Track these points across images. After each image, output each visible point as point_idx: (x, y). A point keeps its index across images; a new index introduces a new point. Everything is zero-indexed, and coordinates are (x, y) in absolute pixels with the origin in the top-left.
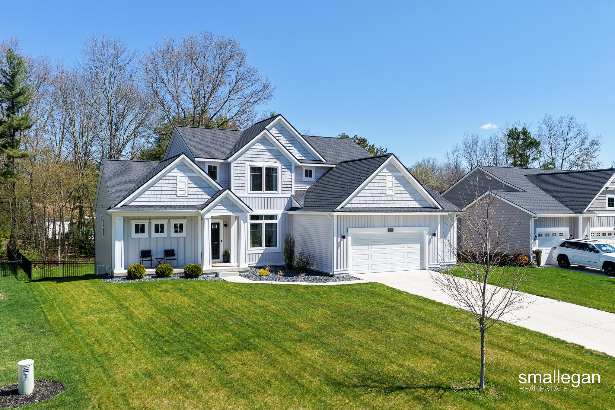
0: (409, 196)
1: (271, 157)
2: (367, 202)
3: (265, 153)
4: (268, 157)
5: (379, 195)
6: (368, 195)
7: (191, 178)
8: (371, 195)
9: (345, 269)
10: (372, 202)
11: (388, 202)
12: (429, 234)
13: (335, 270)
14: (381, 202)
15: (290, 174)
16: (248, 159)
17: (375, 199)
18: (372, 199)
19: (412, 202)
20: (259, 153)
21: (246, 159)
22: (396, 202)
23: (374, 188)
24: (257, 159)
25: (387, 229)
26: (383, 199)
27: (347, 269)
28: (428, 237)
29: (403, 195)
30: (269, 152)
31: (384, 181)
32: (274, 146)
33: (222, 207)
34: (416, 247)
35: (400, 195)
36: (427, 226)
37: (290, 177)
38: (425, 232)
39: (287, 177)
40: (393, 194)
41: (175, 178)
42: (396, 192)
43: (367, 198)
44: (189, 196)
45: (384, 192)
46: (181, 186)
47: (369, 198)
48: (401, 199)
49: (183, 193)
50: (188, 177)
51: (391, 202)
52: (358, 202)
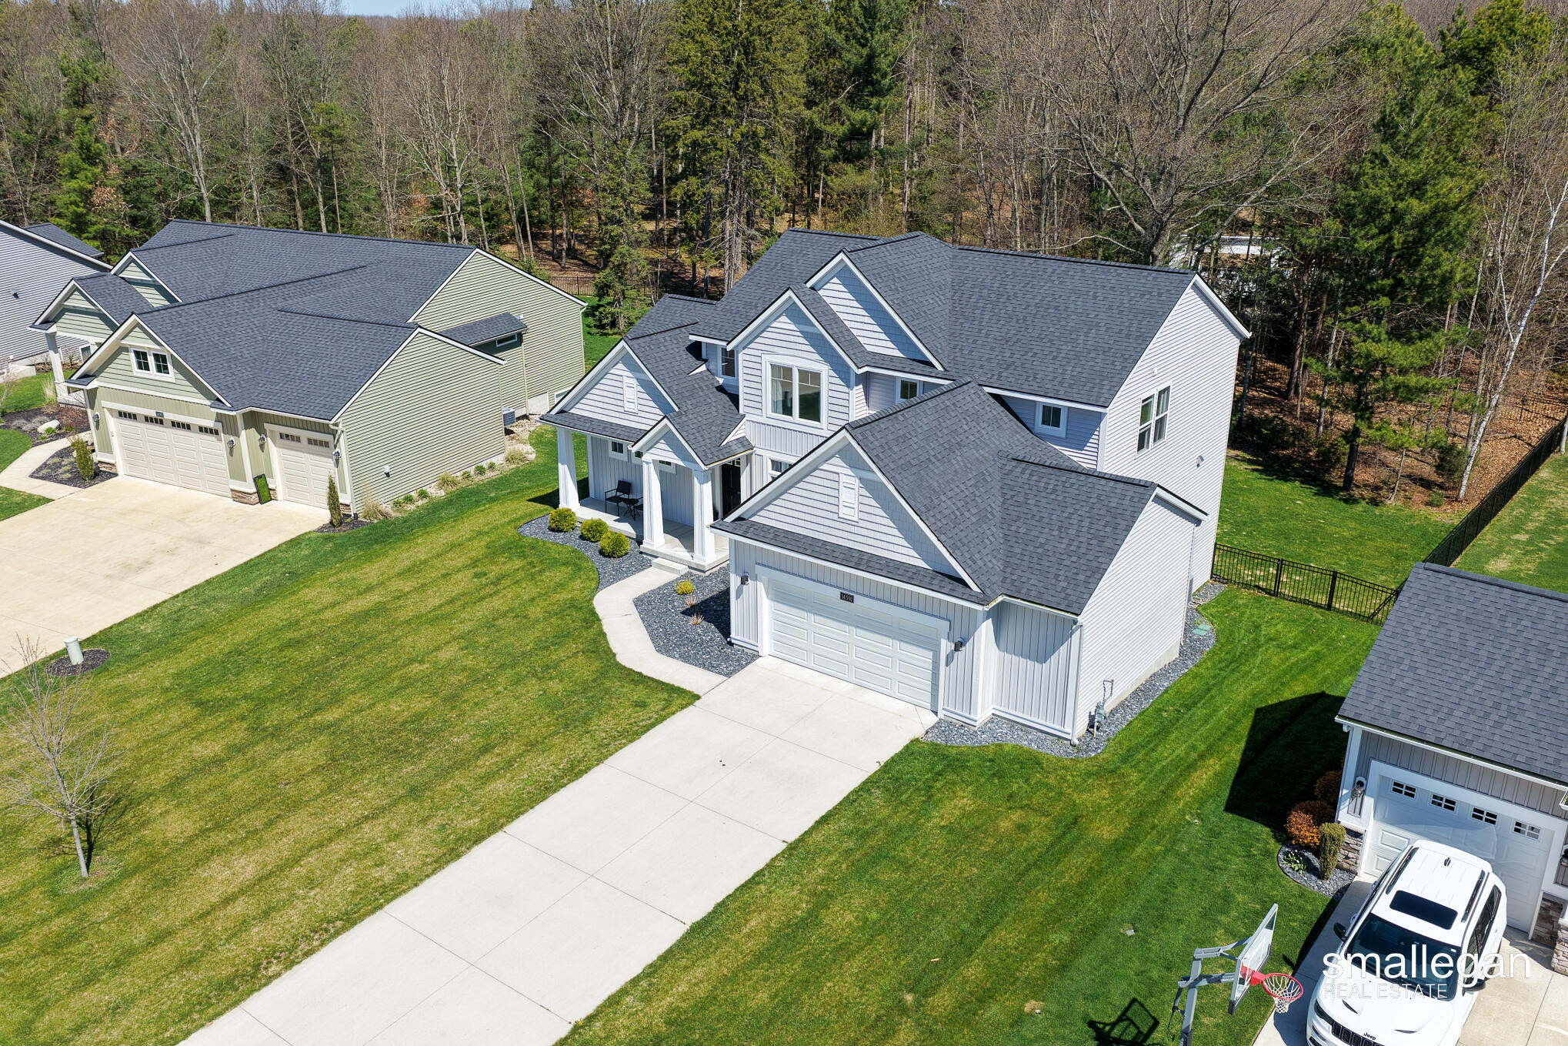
0: (896, 532)
1: (809, 348)
2: (795, 522)
3: (796, 339)
4: (803, 348)
5: (823, 513)
6: (799, 507)
7: (640, 383)
8: (806, 509)
10: (807, 525)
11: (844, 535)
12: (949, 640)
13: (736, 636)
14: (826, 530)
15: (846, 389)
16: (767, 348)
17: (813, 519)
18: (807, 517)
19: (905, 551)
20: (786, 338)
21: (763, 347)
22: (863, 540)
23: (810, 495)
24: (782, 351)
25: (838, 592)
26: (831, 523)
27: (755, 642)
28: (945, 646)
29: (881, 528)
30: (804, 338)
31: (834, 485)
34: (925, 657)
35: (874, 527)
36: (943, 619)
37: (845, 396)
38: (943, 633)
39: (839, 395)
40: (856, 519)
41: (620, 378)
42: (864, 516)
43: (796, 514)
44: (639, 414)
45: (834, 509)
46: (629, 393)
47: (801, 515)
48: (877, 535)
49: (632, 406)
50: (636, 380)
51: (850, 536)
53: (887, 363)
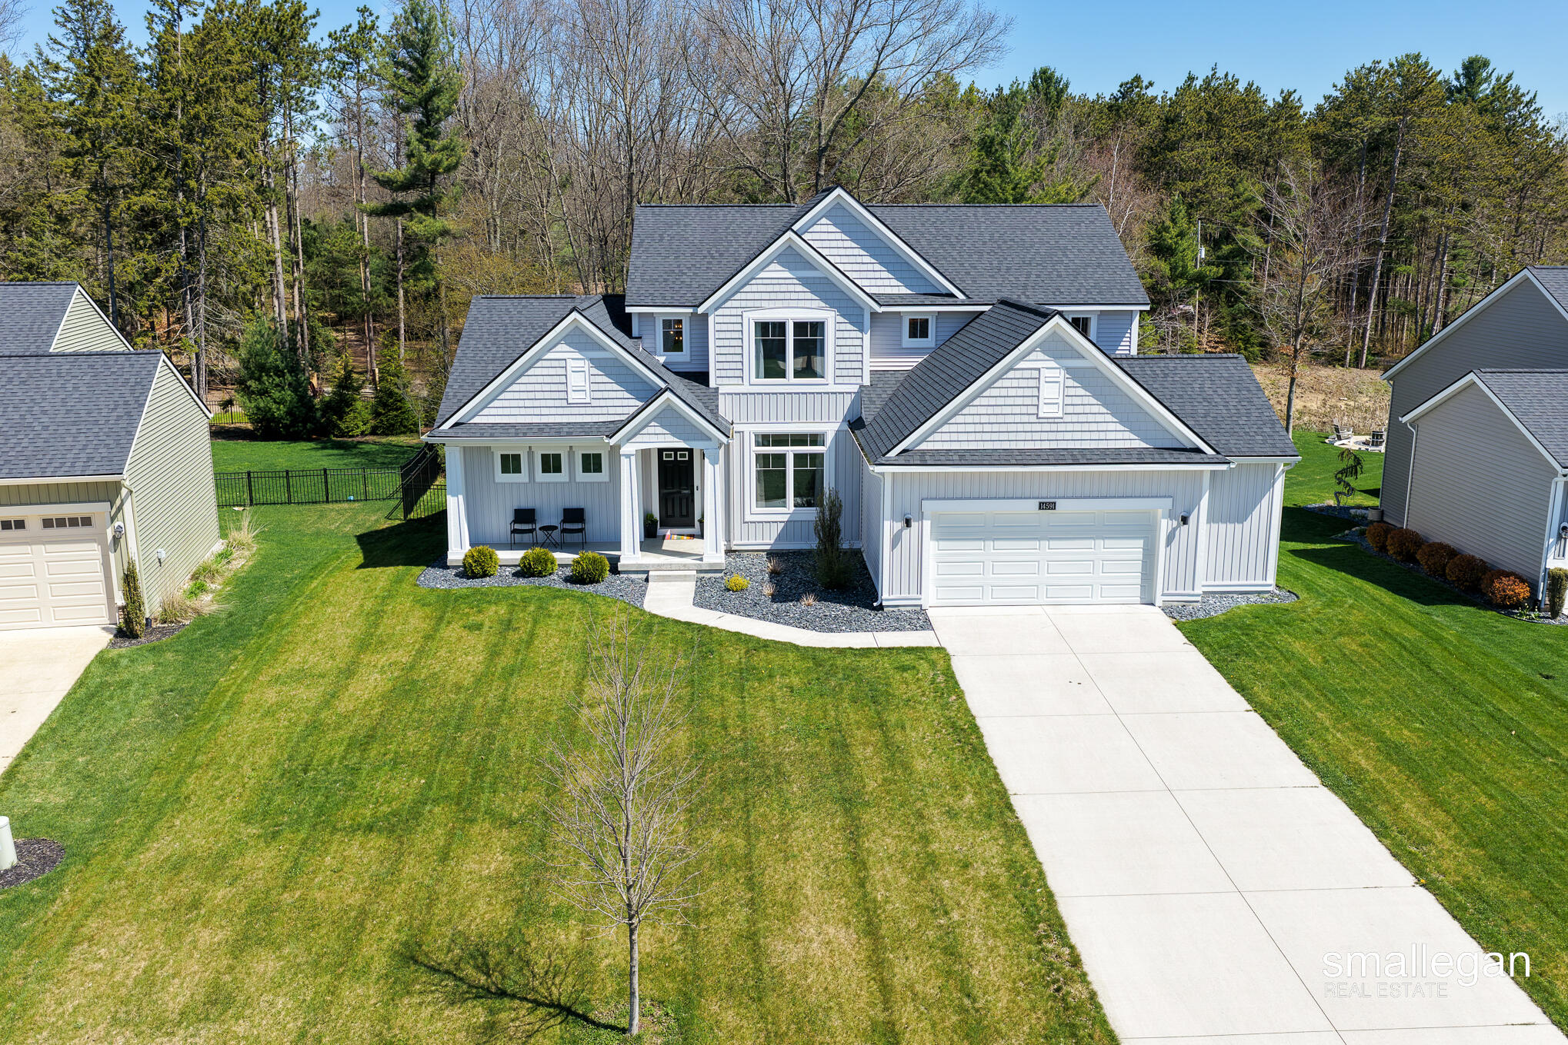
0: (1109, 418)
1: (810, 296)
2: (979, 436)
3: (791, 288)
4: (801, 296)
5: (1018, 419)
6: (984, 419)
7: (596, 363)
8: (993, 419)
9: (915, 596)
10: (995, 436)
11: (1044, 436)
12: (1171, 516)
13: (885, 596)
14: (1022, 436)
15: (859, 335)
16: (750, 304)
17: (1003, 428)
18: (996, 428)
19: (1120, 435)
20: (777, 288)
21: (744, 304)
22: (1068, 436)
23: (1000, 401)
24: (772, 304)
25: (1036, 503)
26: (1028, 427)
27: (919, 596)
28: (1165, 526)
29: (1091, 418)
30: (803, 285)
31: (1033, 383)
32: (816, 269)
33: (660, 430)
34: (1135, 548)
35: (1083, 418)
36: (1165, 497)
37: (858, 342)
38: (1160, 511)
39: (849, 342)
40: (1060, 415)
41: (563, 364)
42: (1070, 409)
43: (979, 428)
44: (595, 403)
45: (1033, 410)
46: (576, 380)
47: (987, 428)
48: (1086, 427)
49: (581, 395)
50: (591, 360)
51: (1052, 436)
52: (954, 437)
53: (899, 301)
